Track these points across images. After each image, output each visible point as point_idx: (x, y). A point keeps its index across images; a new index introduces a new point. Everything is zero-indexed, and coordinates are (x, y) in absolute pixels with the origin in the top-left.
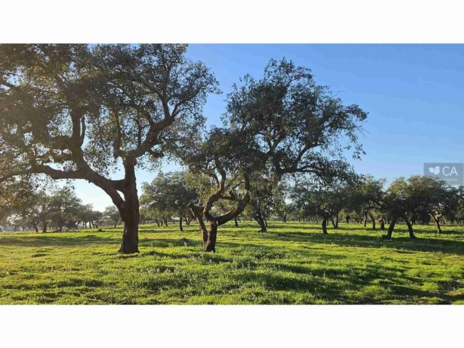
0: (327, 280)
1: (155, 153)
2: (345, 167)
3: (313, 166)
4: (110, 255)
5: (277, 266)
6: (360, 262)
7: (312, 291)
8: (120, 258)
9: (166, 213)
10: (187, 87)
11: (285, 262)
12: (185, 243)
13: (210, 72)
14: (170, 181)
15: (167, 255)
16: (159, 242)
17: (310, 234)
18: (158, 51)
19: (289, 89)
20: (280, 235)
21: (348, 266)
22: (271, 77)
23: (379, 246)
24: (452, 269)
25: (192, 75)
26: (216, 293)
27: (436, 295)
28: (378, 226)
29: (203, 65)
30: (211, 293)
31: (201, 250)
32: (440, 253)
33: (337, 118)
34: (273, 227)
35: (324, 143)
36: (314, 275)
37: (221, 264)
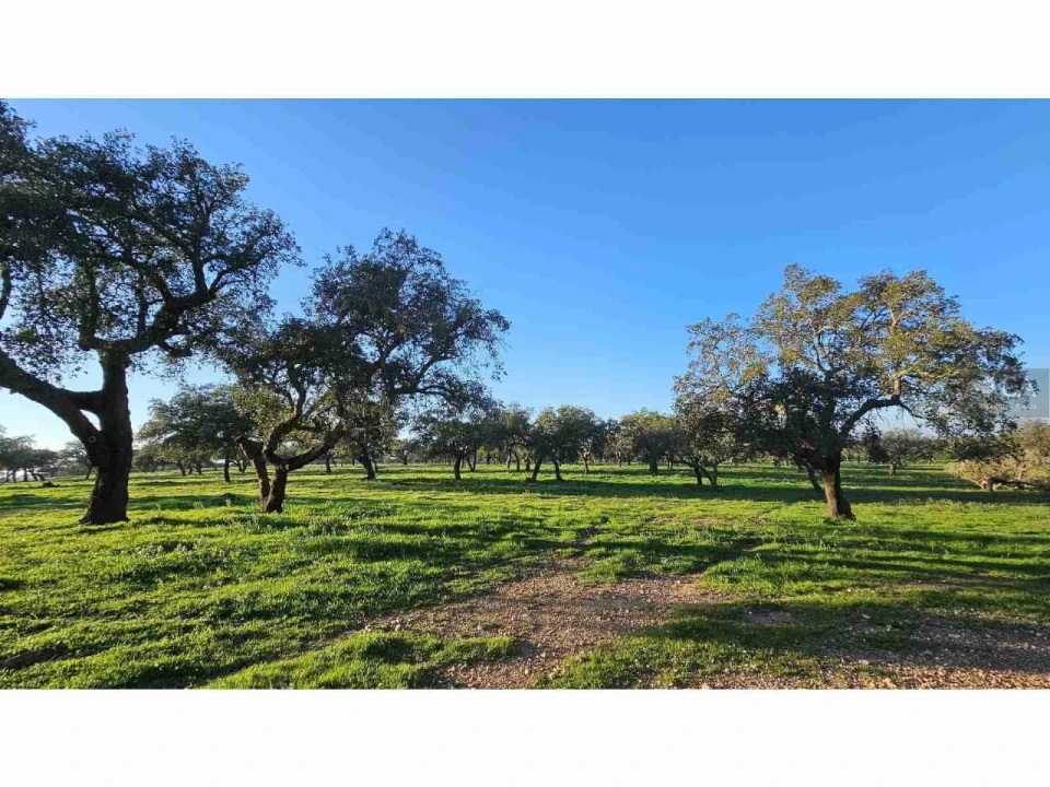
0: (447, 540)
1: (172, 348)
2: (480, 389)
3: (441, 386)
4: (59, 528)
5: (379, 526)
6: (494, 513)
7: (423, 558)
8: (82, 532)
9: (199, 452)
10: (243, 246)
11: (394, 520)
12: (228, 501)
13: (286, 230)
14: (208, 399)
15: (187, 522)
16: (177, 501)
17: (437, 480)
18: (187, 177)
19: (409, 276)
20: (395, 482)
21: (478, 519)
22: (383, 254)
23: (520, 492)
24: (593, 514)
25: (254, 228)
26: (270, 576)
27: (572, 545)
28: (523, 467)
29: (274, 218)
30: (259, 578)
31: (256, 511)
32: (584, 497)
33: (474, 324)
34: (388, 472)
35: (457, 356)
36: (431, 535)
37: (287, 532)
